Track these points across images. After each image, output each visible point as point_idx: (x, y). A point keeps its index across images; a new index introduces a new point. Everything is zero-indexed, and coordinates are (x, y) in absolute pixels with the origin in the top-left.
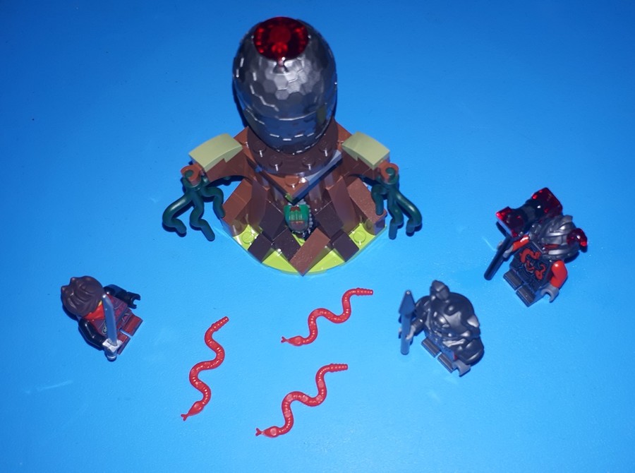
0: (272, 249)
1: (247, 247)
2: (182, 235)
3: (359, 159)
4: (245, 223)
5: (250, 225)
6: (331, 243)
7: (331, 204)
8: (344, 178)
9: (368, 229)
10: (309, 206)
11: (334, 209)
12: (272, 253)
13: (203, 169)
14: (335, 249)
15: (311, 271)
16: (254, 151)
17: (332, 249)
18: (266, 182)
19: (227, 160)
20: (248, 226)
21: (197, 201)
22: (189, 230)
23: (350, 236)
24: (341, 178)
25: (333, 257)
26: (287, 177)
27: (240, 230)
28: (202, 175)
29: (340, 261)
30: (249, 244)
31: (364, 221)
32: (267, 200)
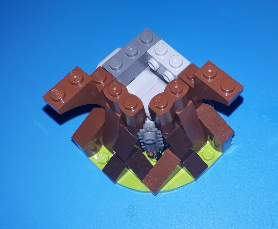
0: (126, 169)
1: (102, 167)
4: (99, 143)
5: (105, 145)
6: (182, 163)
7: (182, 126)
8: (193, 102)
9: (216, 147)
10: (160, 132)
11: (185, 132)
12: (127, 171)
15: (163, 190)
17: (182, 167)
20: (103, 146)
23: (200, 153)
24: (191, 102)
25: (183, 175)
27: (96, 150)
29: (191, 178)
30: (104, 163)
31: (211, 139)
32: (120, 125)
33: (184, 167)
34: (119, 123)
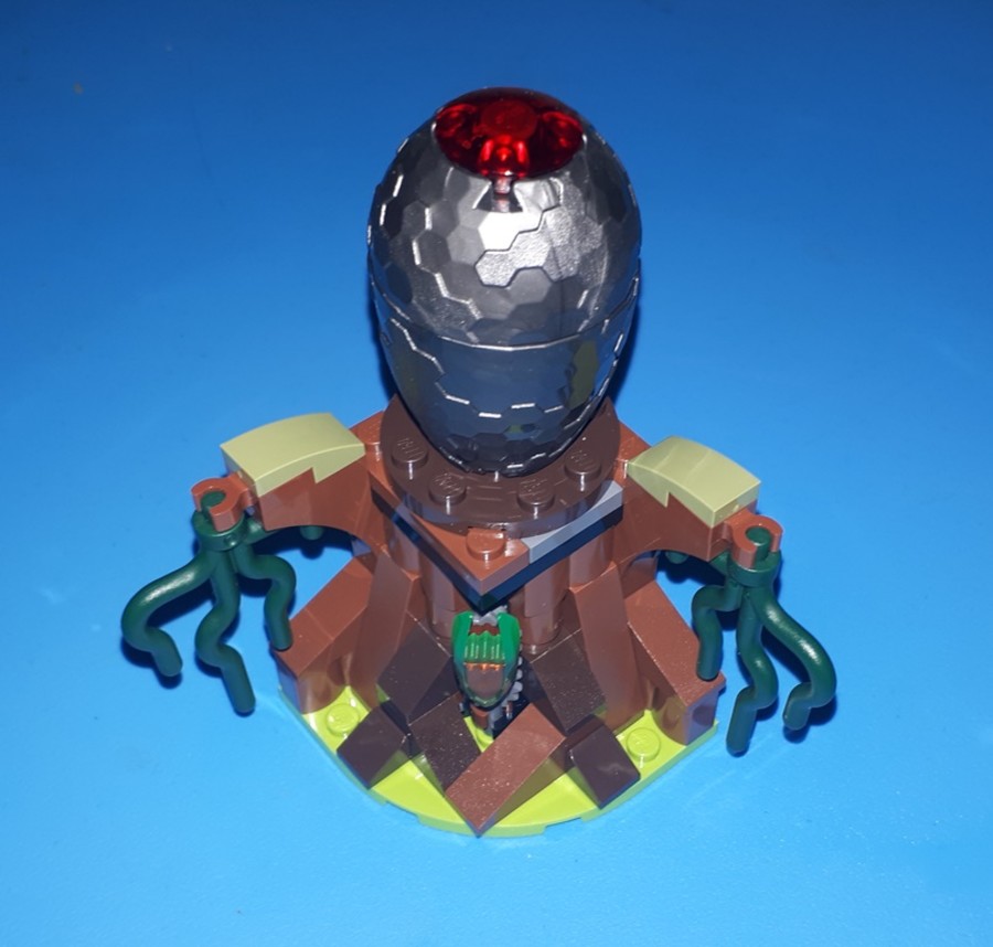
1: (335, 743)
2: (170, 681)
4: (340, 682)
5: (353, 687)
6: (565, 750)
7: (579, 638)
8: (619, 567)
9: (667, 726)
13: (253, 493)
14: (575, 770)
15: (502, 824)
16: (394, 461)
17: (566, 770)
18: (412, 552)
19: (318, 478)
20: (348, 690)
21: (224, 584)
22: (189, 669)
23: (621, 738)
24: (612, 566)
25: (564, 795)
26: (473, 533)
27: (325, 699)
28: (249, 511)
30: (341, 735)
31: (657, 705)
32: (408, 615)
34: (406, 611)
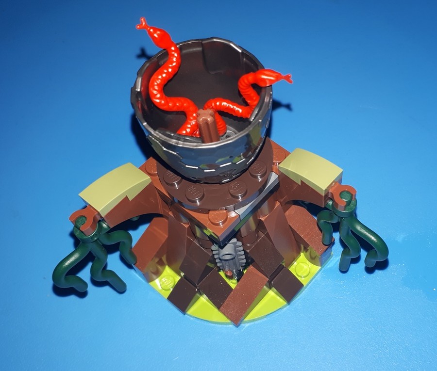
0: (198, 295)
1: (167, 294)
3: (302, 181)
6: (270, 282)
7: (268, 235)
8: (281, 204)
9: (312, 259)
10: (240, 243)
11: (272, 243)
12: (198, 298)
13: (99, 214)
15: (247, 319)
16: (167, 184)
17: (270, 288)
18: (184, 220)
19: (130, 199)
20: (166, 267)
21: (98, 252)
23: (292, 269)
24: (278, 204)
25: (271, 299)
26: (211, 213)
27: (158, 273)
28: (98, 220)
29: (281, 301)
30: (169, 290)
31: (306, 249)
32: (189, 240)
33: (273, 288)
34: (186, 236)
